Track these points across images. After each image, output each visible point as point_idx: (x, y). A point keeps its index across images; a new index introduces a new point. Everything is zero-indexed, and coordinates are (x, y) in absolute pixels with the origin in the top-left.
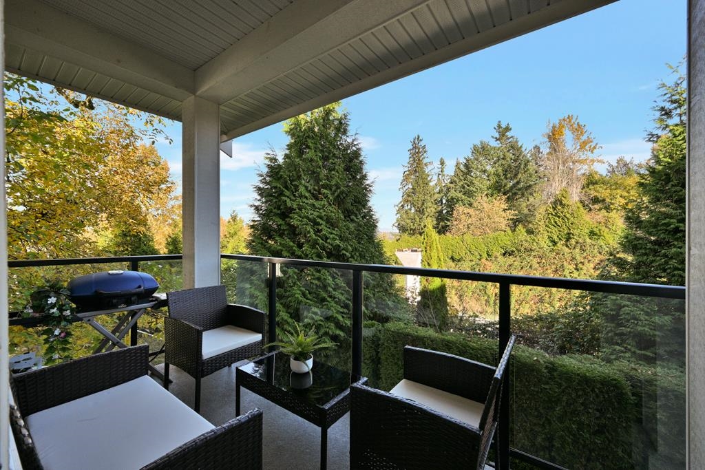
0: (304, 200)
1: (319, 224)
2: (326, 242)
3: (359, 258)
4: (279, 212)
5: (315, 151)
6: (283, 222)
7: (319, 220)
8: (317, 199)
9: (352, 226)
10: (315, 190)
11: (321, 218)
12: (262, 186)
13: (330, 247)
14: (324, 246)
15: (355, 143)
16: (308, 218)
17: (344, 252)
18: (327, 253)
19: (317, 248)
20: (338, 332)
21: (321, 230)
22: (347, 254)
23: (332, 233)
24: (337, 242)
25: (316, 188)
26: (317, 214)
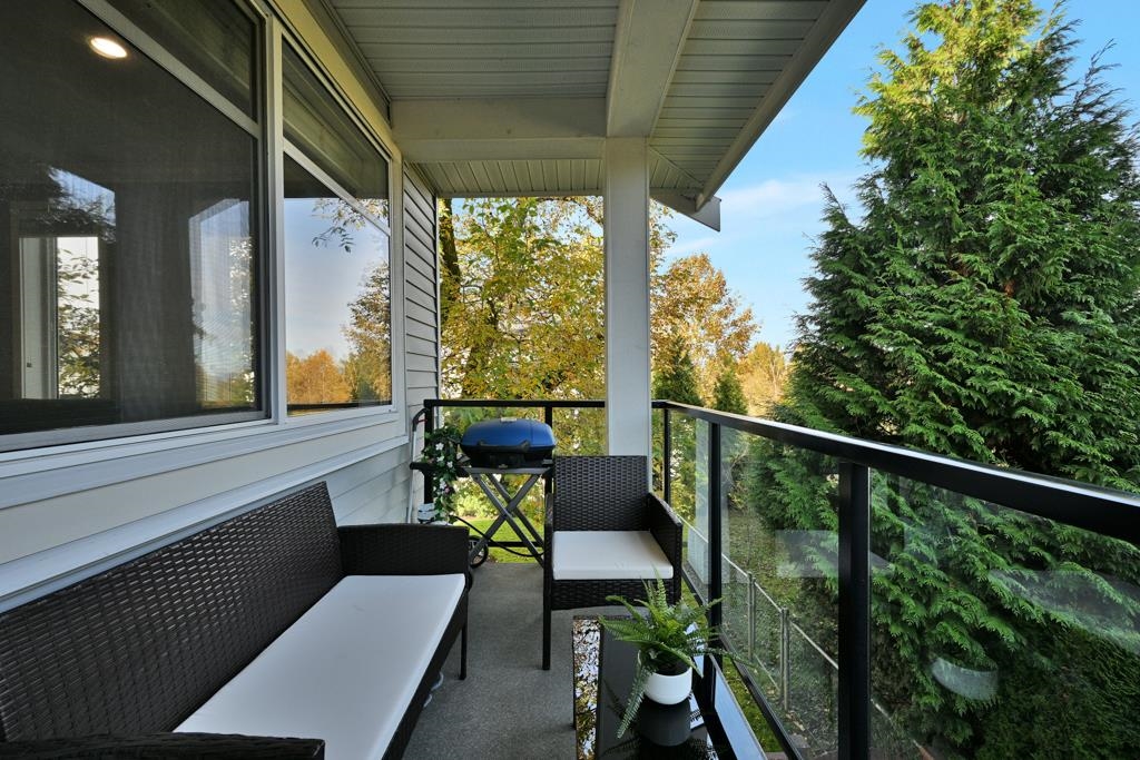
0: (904, 289)
1: (941, 340)
2: (963, 384)
3: (1089, 433)
4: (843, 322)
5: (939, 168)
6: (853, 344)
7: (943, 331)
8: (942, 280)
9: (1059, 339)
10: (937, 260)
11: (952, 326)
12: (820, 277)
13: (976, 396)
14: (956, 395)
15: (1087, 100)
16: (909, 330)
17: (1024, 411)
18: (963, 410)
19: (933, 400)
20: (993, 624)
21: (950, 355)
22: (1037, 417)
23: (984, 362)
24: (1001, 385)
25: (942, 255)
26: (939, 316)
